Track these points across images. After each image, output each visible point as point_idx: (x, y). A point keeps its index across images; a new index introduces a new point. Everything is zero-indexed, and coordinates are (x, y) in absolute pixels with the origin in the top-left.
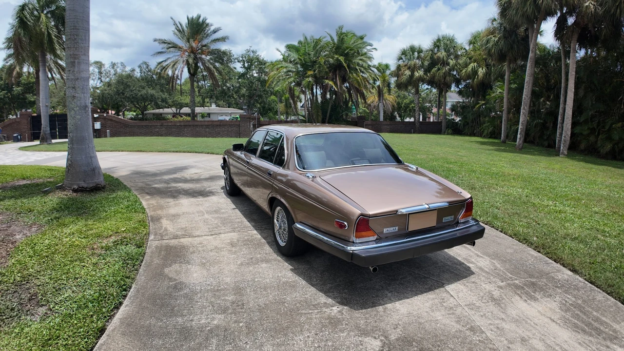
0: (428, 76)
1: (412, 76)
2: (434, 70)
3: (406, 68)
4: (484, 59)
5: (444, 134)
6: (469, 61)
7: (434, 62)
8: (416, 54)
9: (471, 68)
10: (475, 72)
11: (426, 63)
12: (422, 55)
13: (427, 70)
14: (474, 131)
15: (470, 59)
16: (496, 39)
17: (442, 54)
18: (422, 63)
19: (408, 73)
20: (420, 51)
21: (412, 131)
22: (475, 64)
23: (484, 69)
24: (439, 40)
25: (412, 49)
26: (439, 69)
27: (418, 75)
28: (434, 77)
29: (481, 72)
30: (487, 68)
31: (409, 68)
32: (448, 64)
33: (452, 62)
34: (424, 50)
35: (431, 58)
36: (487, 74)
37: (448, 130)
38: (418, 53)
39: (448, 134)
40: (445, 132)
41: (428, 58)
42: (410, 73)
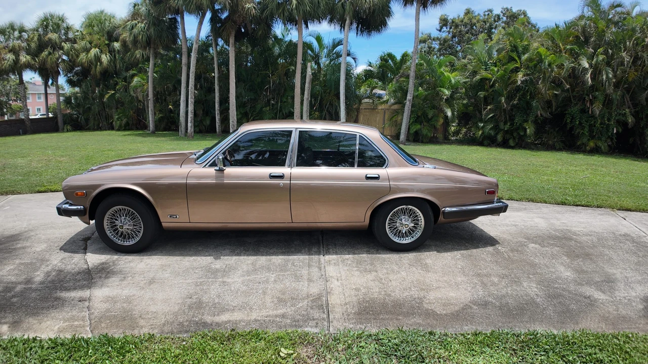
0: (36, 61)
1: (16, 62)
2: (45, 53)
3: (7, 50)
4: (106, 44)
5: (63, 131)
6: (89, 46)
7: (42, 45)
8: (16, 34)
9: (93, 55)
10: (98, 59)
11: (33, 45)
12: (25, 35)
13: (35, 54)
14: (99, 125)
15: (91, 43)
16: (143, 25)
17: (53, 36)
18: (28, 45)
19: (10, 57)
20: (22, 30)
21: (21, 132)
22: (98, 49)
23: (108, 56)
24: (46, 19)
25: (12, 27)
26: (50, 54)
27: (24, 60)
28: (43, 63)
29: (105, 58)
30: (111, 54)
31: (10, 51)
32: (62, 48)
33: (67, 46)
34: (26, 28)
35: (38, 39)
36: (113, 61)
37: (67, 126)
38: (20, 32)
39: (68, 131)
40: (63, 129)
41: (36, 38)
42: (14, 57)
